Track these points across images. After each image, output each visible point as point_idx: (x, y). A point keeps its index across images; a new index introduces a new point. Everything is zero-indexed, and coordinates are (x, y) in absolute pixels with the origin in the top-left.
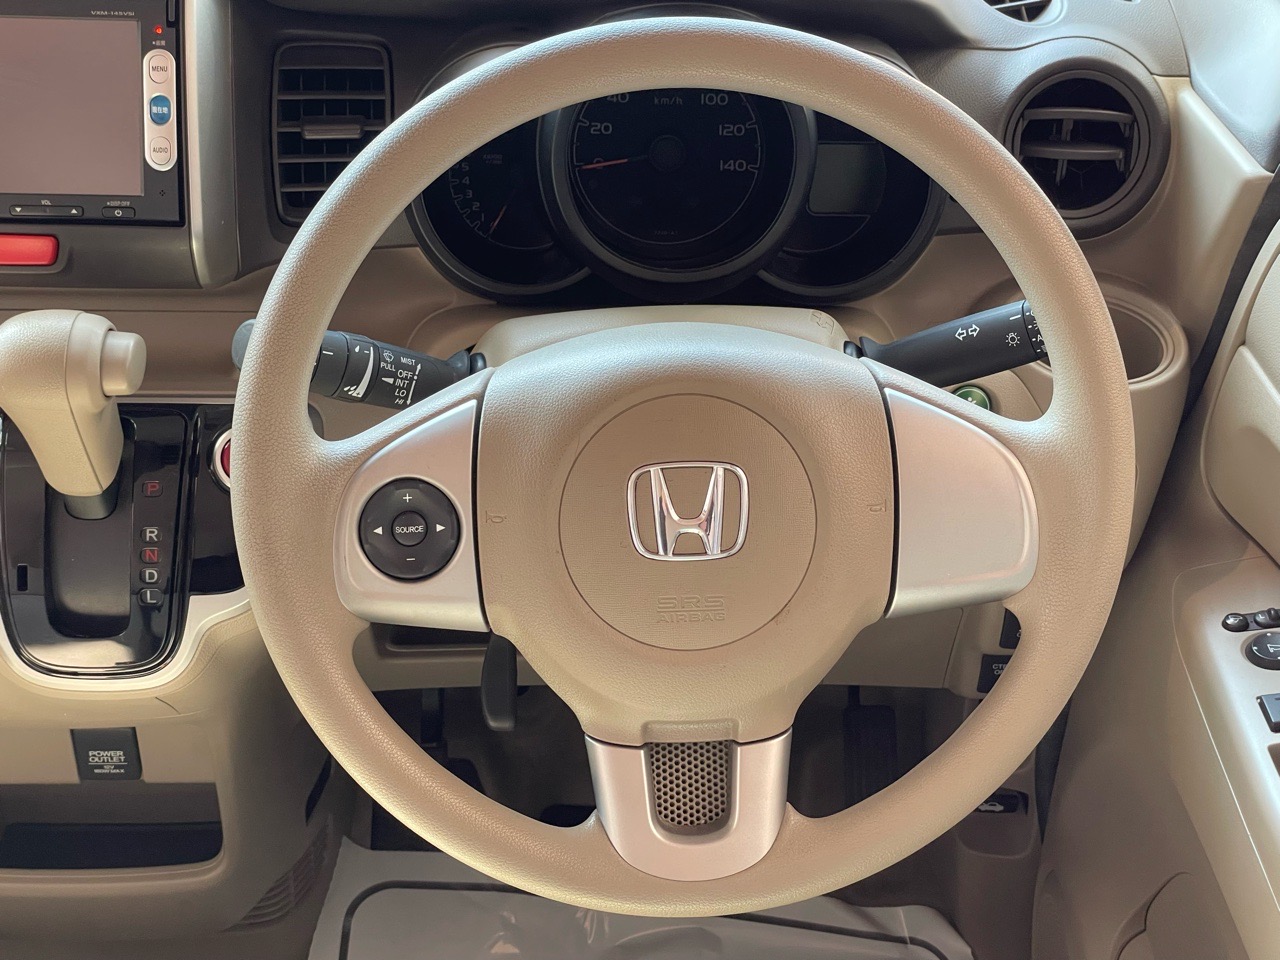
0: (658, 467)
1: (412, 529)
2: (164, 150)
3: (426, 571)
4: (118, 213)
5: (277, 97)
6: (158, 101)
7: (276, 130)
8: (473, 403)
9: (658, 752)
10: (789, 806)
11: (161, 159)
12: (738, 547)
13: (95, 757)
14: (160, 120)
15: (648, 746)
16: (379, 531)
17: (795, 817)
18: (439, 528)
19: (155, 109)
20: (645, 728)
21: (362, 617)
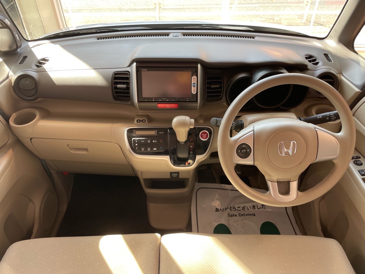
0: (283, 142)
1: (244, 151)
2: (195, 91)
3: (246, 157)
4: (188, 100)
5: (207, 81)
6: (194, 83)
7: (206, 86)
8: (253, 132)
9: (279, 182)
10: (298, 191)
11: (194, 92)
12: (294, 153)
13: (173, 175)
14: (194, 86)
15: (278, 182)
16: (239, 151)
17: (299, 193)
18: (248, 150)
19: (193, 85)
20: (277, 180)
21: (236, 163)
